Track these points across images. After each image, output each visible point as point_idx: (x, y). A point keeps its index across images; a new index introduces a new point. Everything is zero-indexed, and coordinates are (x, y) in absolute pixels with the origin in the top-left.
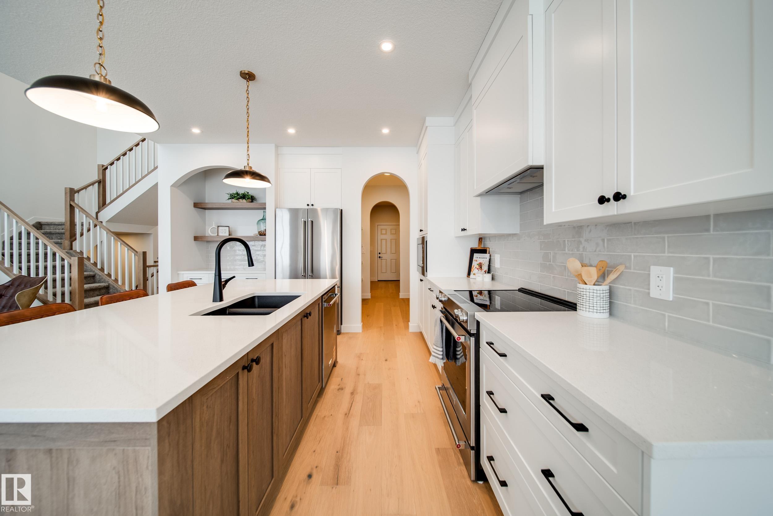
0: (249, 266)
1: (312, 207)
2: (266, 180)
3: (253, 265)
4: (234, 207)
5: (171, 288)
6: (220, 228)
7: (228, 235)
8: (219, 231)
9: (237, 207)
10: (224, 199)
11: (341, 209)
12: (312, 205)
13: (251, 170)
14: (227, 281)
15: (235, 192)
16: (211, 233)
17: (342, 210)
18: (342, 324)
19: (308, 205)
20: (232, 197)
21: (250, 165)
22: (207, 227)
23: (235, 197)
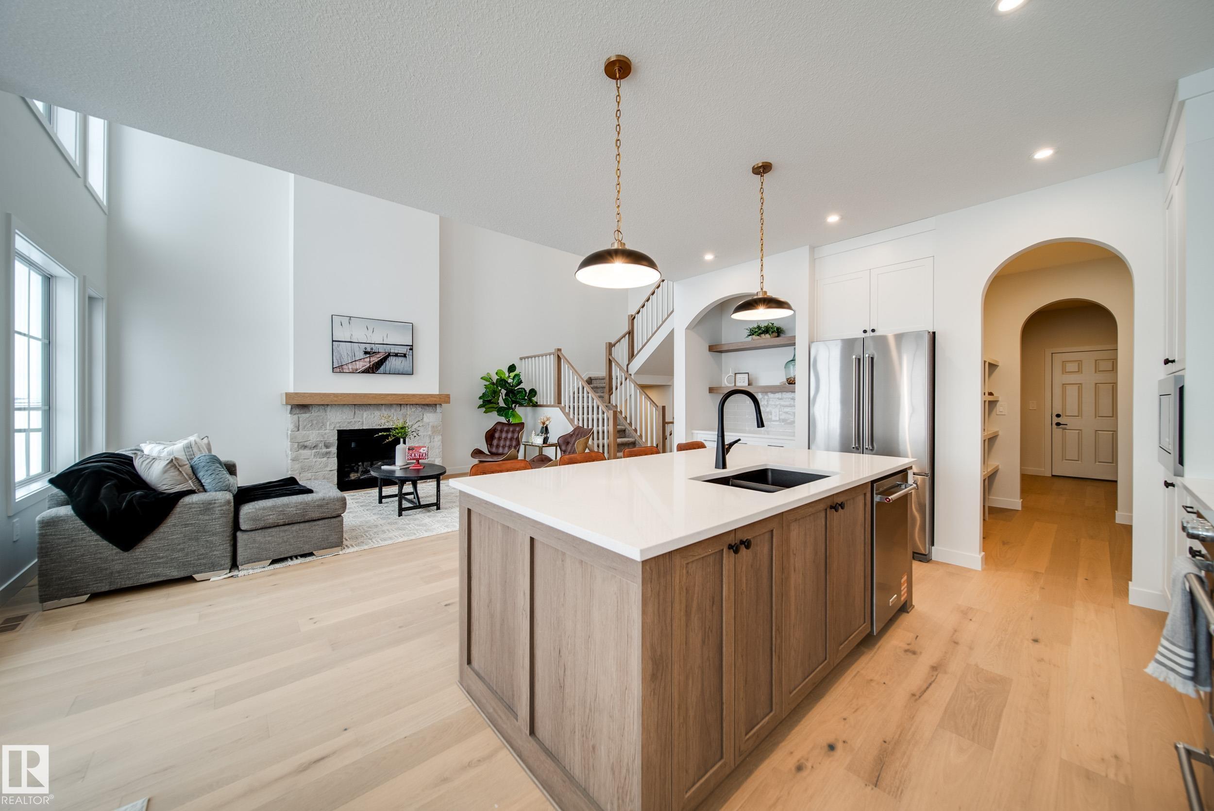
0: (758, 427)
1: (872, 334)
2: (786, 306)
3: (763, 426)
4: (754, 346)
5: (682, 448)
6: (738, 376)
7: (747, 385)
8: (737, 379)
9: (758, 345)
10: (742, 337)
11: (931, 331)
12: (873, 331)
13: (766, 296)
14: (731, 445)
15: (756, 326)
16: (727, 381)
17: (934, 333)
18: (933, 544)
19: (865, 331)
20: (752, 332)
21: (764, 290)
22: (723, 375)
23: (755, 332)
